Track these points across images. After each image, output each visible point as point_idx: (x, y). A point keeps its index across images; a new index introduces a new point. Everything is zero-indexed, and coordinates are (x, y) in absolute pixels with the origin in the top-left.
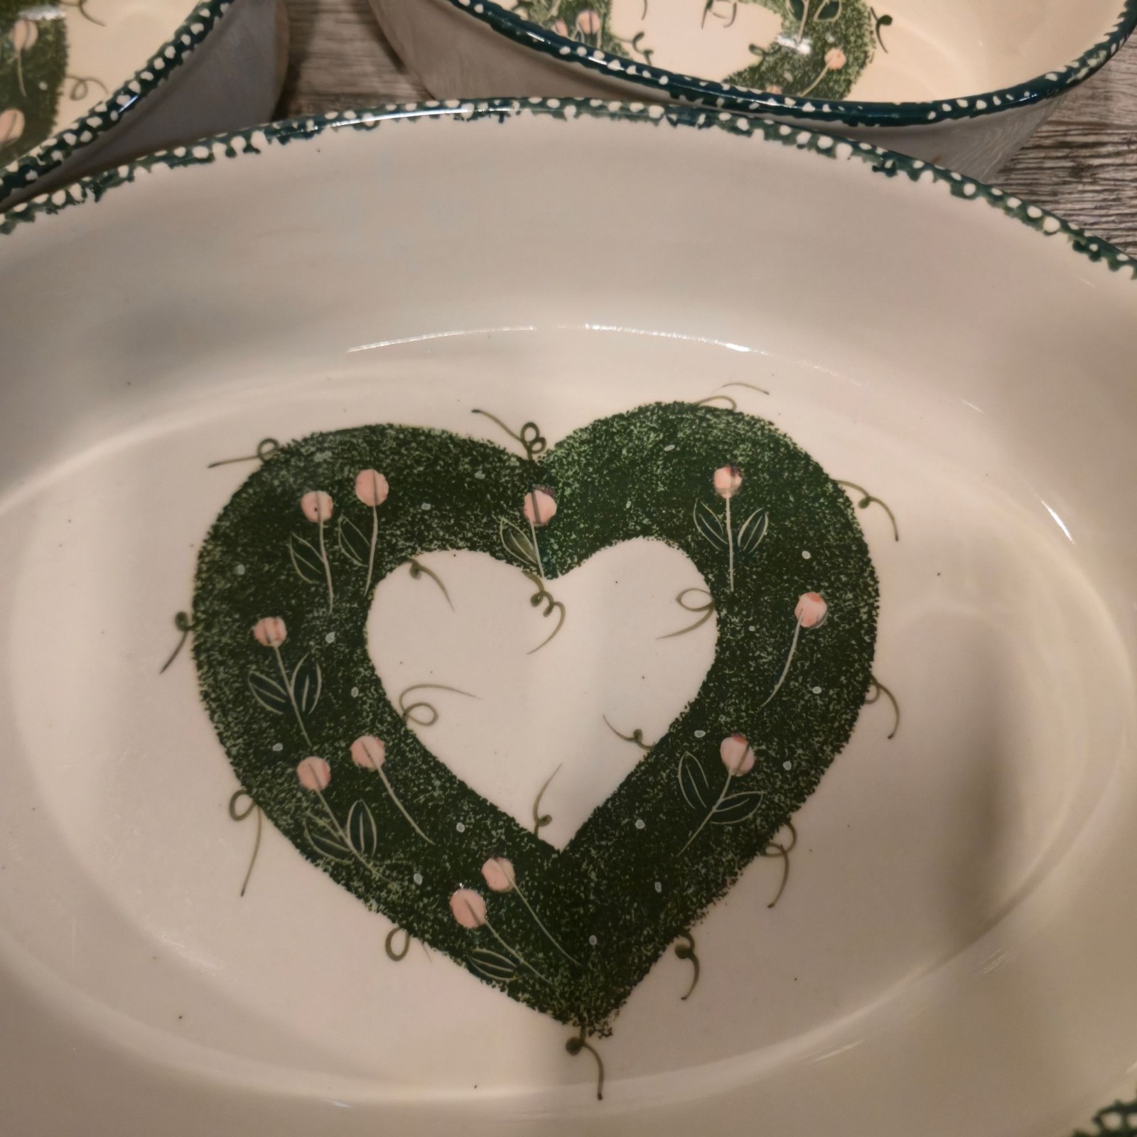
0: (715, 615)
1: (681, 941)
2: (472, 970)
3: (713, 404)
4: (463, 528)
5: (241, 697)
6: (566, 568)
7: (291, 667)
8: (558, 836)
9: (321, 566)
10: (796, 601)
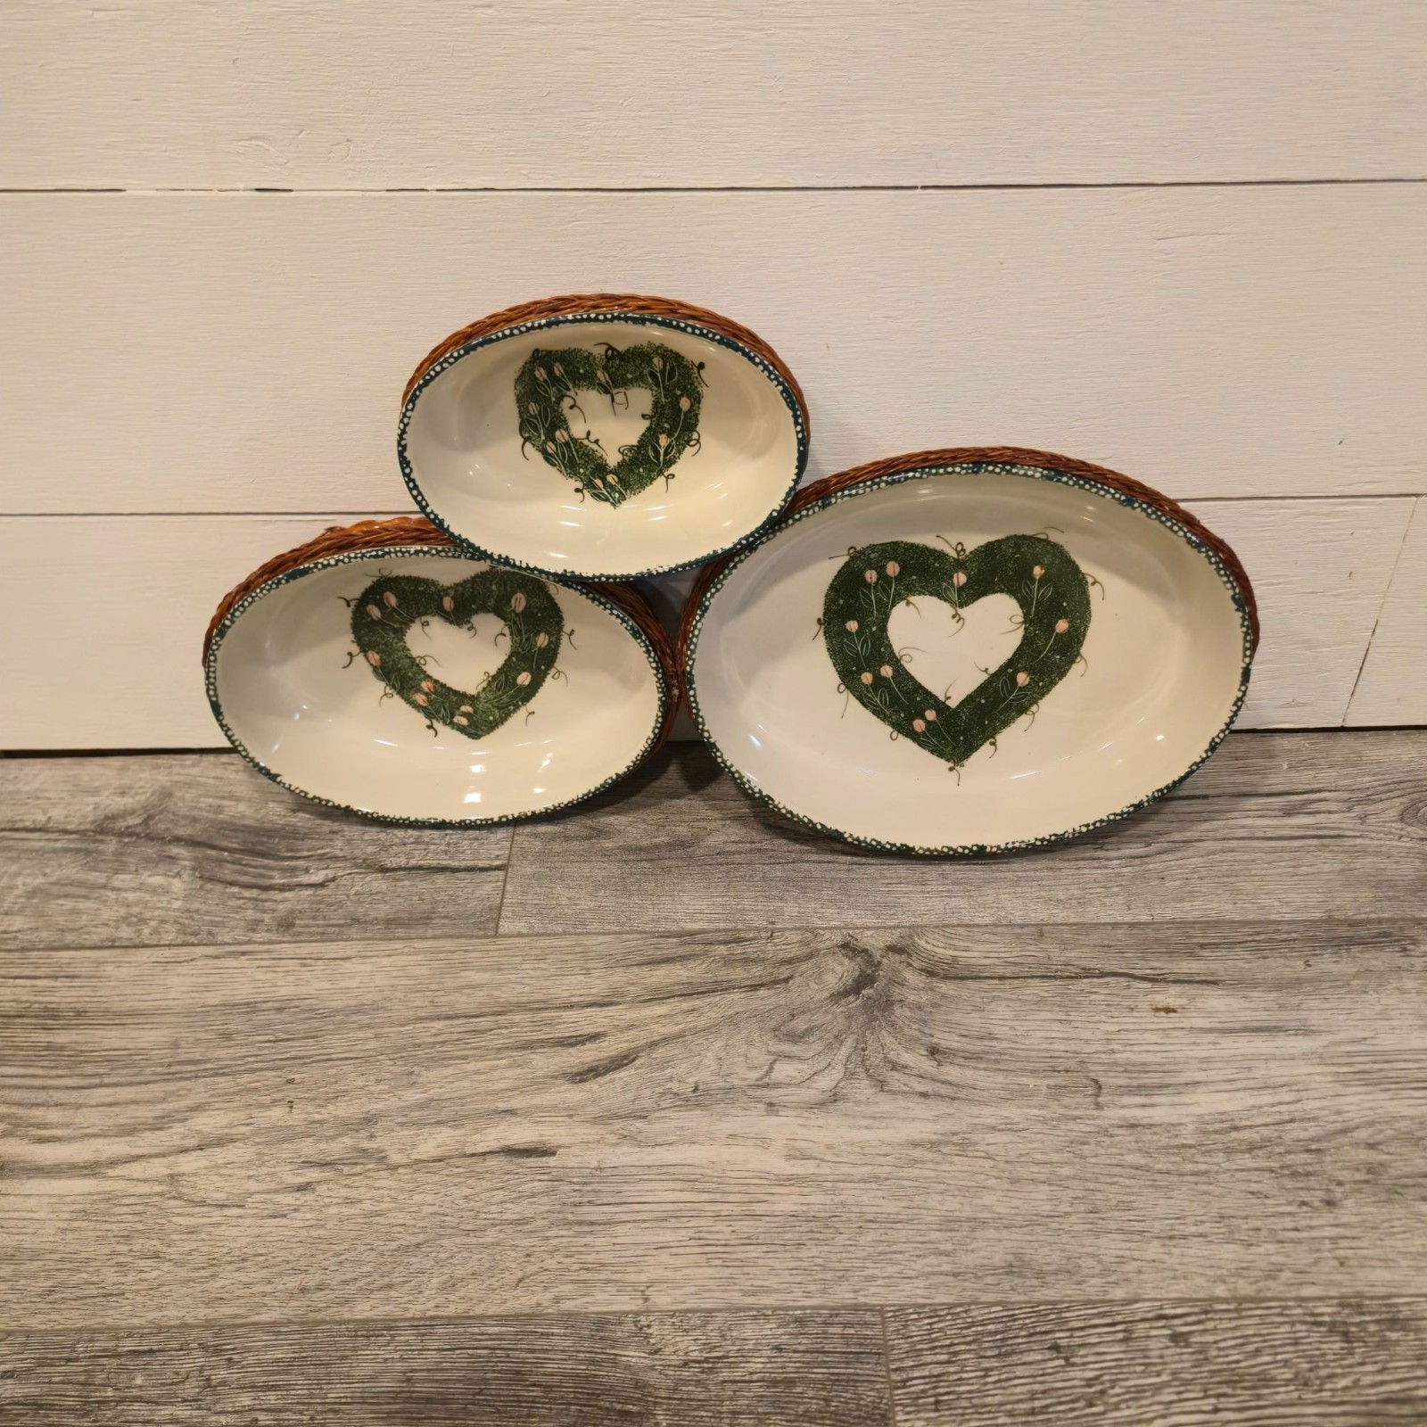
0: (1023, 626)
1: (992, 740)
2: (919, 745)
3: (1039, 536)
4: (927, 586)
5: (841, 651)
6: (967, 604)
7: (859, 640)
8: (953, 704)
9: (871, 600)
10: (1056, 622)
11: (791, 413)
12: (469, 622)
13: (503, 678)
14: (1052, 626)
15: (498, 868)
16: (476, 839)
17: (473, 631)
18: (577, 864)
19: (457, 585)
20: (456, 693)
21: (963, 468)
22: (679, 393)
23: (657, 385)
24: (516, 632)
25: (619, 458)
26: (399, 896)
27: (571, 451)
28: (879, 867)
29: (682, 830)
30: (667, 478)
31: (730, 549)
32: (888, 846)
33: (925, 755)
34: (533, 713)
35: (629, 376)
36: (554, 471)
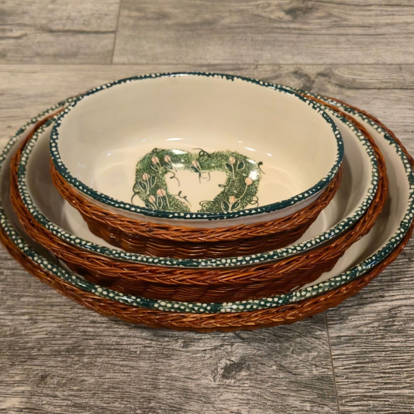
23: (231, 170)
25: (200, 208)
27: (166, 202)
35: (213, 165)
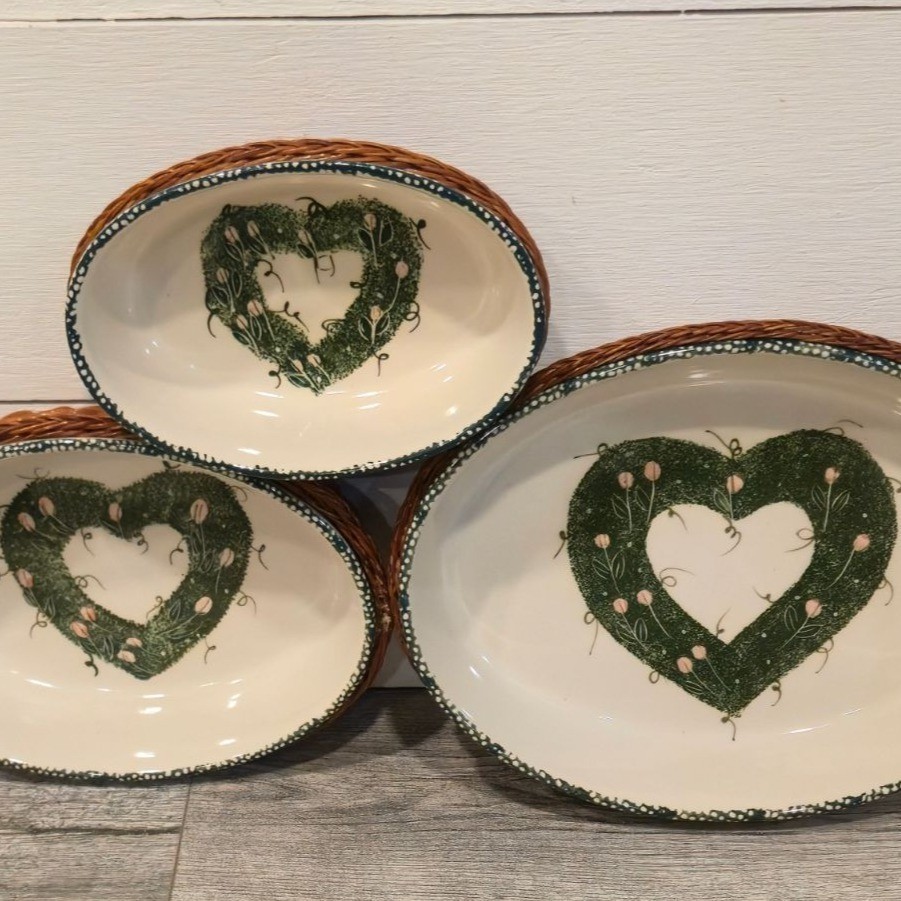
0: (814, 542)
1: (775, 684)
2: (685, 690)
3: (831, 431)
4: (695, 493)
5: (589, 571)
6: (744, 515)
7: (611, 558)
8: (727, 638)
9: (626, 510)
10: (855, 538)
11: (526, 278)
12: (139, 534)
13: (178, 603)
14: (848, 543)
15: (171, 831)
16: (144, 797)
17: (144, 545)
18: (265, 827)
19: (126, 489)
20: (122, 622)
21: (734, 346)
22: (394, 256)
23: (369, 247)
24: (195, 547)
25: (323, 334)
26: (52, 861)
27: (266, 327)
28: (633, 836)
29: (393, 792)
30: (380, 358)
31: (454, 442)
32: (644, 809)
33: (692, 701)
34: (214, 647)
35: (337, 237)
36: (245, 350)
